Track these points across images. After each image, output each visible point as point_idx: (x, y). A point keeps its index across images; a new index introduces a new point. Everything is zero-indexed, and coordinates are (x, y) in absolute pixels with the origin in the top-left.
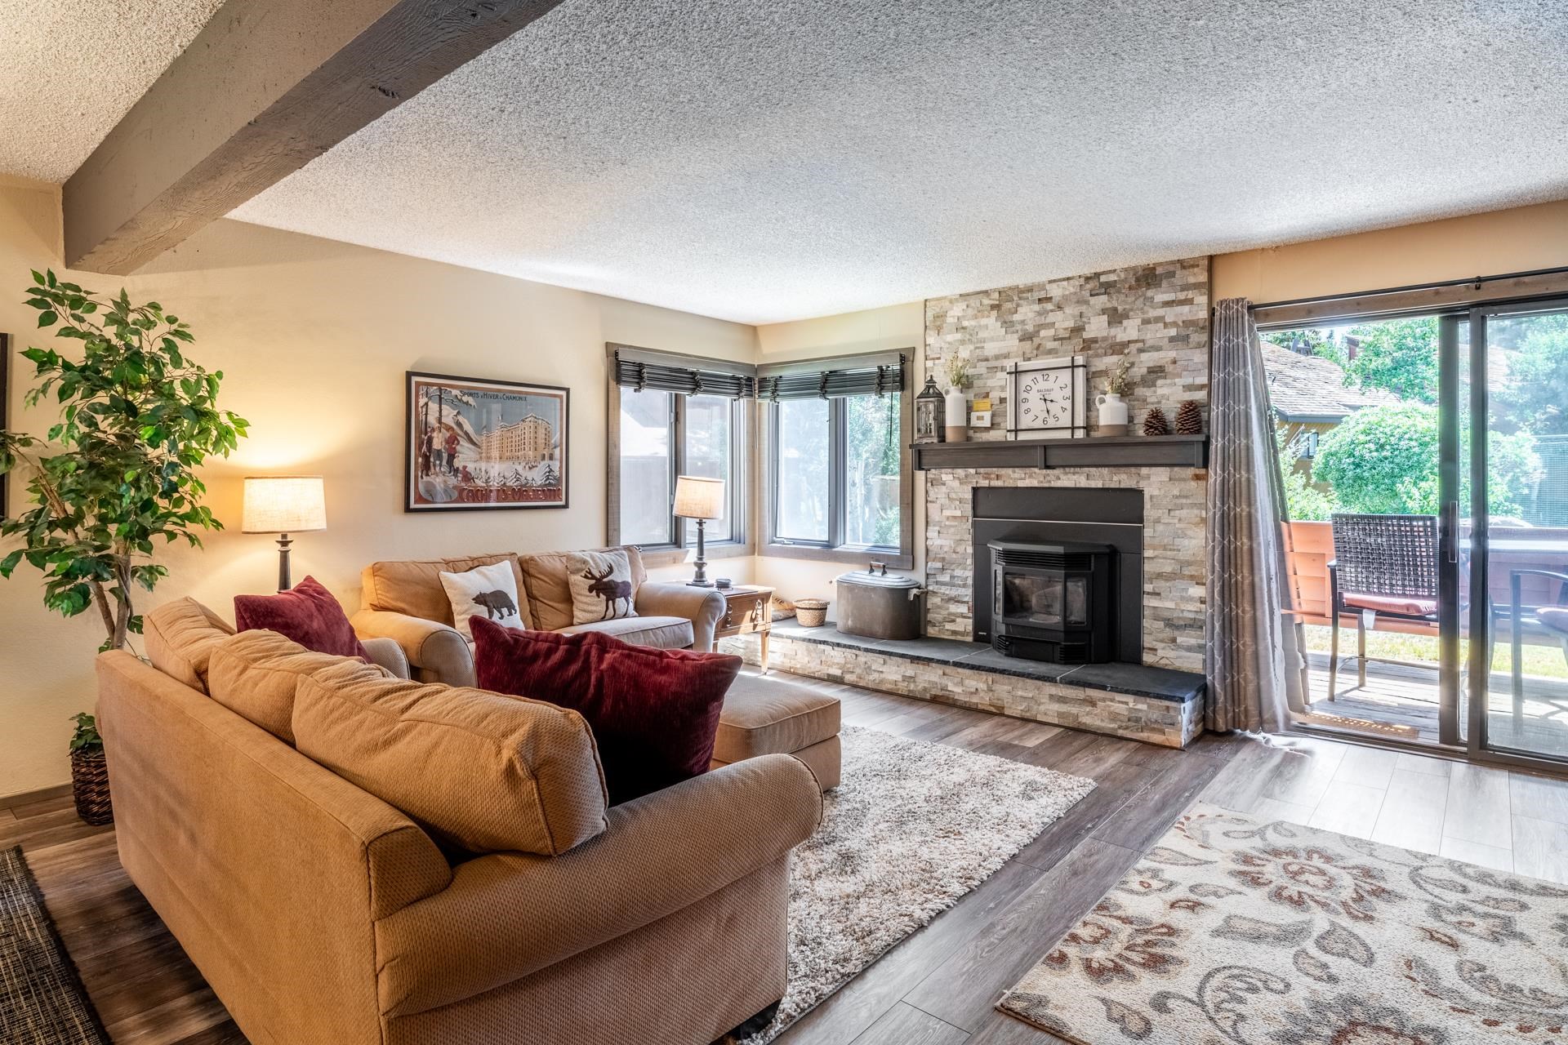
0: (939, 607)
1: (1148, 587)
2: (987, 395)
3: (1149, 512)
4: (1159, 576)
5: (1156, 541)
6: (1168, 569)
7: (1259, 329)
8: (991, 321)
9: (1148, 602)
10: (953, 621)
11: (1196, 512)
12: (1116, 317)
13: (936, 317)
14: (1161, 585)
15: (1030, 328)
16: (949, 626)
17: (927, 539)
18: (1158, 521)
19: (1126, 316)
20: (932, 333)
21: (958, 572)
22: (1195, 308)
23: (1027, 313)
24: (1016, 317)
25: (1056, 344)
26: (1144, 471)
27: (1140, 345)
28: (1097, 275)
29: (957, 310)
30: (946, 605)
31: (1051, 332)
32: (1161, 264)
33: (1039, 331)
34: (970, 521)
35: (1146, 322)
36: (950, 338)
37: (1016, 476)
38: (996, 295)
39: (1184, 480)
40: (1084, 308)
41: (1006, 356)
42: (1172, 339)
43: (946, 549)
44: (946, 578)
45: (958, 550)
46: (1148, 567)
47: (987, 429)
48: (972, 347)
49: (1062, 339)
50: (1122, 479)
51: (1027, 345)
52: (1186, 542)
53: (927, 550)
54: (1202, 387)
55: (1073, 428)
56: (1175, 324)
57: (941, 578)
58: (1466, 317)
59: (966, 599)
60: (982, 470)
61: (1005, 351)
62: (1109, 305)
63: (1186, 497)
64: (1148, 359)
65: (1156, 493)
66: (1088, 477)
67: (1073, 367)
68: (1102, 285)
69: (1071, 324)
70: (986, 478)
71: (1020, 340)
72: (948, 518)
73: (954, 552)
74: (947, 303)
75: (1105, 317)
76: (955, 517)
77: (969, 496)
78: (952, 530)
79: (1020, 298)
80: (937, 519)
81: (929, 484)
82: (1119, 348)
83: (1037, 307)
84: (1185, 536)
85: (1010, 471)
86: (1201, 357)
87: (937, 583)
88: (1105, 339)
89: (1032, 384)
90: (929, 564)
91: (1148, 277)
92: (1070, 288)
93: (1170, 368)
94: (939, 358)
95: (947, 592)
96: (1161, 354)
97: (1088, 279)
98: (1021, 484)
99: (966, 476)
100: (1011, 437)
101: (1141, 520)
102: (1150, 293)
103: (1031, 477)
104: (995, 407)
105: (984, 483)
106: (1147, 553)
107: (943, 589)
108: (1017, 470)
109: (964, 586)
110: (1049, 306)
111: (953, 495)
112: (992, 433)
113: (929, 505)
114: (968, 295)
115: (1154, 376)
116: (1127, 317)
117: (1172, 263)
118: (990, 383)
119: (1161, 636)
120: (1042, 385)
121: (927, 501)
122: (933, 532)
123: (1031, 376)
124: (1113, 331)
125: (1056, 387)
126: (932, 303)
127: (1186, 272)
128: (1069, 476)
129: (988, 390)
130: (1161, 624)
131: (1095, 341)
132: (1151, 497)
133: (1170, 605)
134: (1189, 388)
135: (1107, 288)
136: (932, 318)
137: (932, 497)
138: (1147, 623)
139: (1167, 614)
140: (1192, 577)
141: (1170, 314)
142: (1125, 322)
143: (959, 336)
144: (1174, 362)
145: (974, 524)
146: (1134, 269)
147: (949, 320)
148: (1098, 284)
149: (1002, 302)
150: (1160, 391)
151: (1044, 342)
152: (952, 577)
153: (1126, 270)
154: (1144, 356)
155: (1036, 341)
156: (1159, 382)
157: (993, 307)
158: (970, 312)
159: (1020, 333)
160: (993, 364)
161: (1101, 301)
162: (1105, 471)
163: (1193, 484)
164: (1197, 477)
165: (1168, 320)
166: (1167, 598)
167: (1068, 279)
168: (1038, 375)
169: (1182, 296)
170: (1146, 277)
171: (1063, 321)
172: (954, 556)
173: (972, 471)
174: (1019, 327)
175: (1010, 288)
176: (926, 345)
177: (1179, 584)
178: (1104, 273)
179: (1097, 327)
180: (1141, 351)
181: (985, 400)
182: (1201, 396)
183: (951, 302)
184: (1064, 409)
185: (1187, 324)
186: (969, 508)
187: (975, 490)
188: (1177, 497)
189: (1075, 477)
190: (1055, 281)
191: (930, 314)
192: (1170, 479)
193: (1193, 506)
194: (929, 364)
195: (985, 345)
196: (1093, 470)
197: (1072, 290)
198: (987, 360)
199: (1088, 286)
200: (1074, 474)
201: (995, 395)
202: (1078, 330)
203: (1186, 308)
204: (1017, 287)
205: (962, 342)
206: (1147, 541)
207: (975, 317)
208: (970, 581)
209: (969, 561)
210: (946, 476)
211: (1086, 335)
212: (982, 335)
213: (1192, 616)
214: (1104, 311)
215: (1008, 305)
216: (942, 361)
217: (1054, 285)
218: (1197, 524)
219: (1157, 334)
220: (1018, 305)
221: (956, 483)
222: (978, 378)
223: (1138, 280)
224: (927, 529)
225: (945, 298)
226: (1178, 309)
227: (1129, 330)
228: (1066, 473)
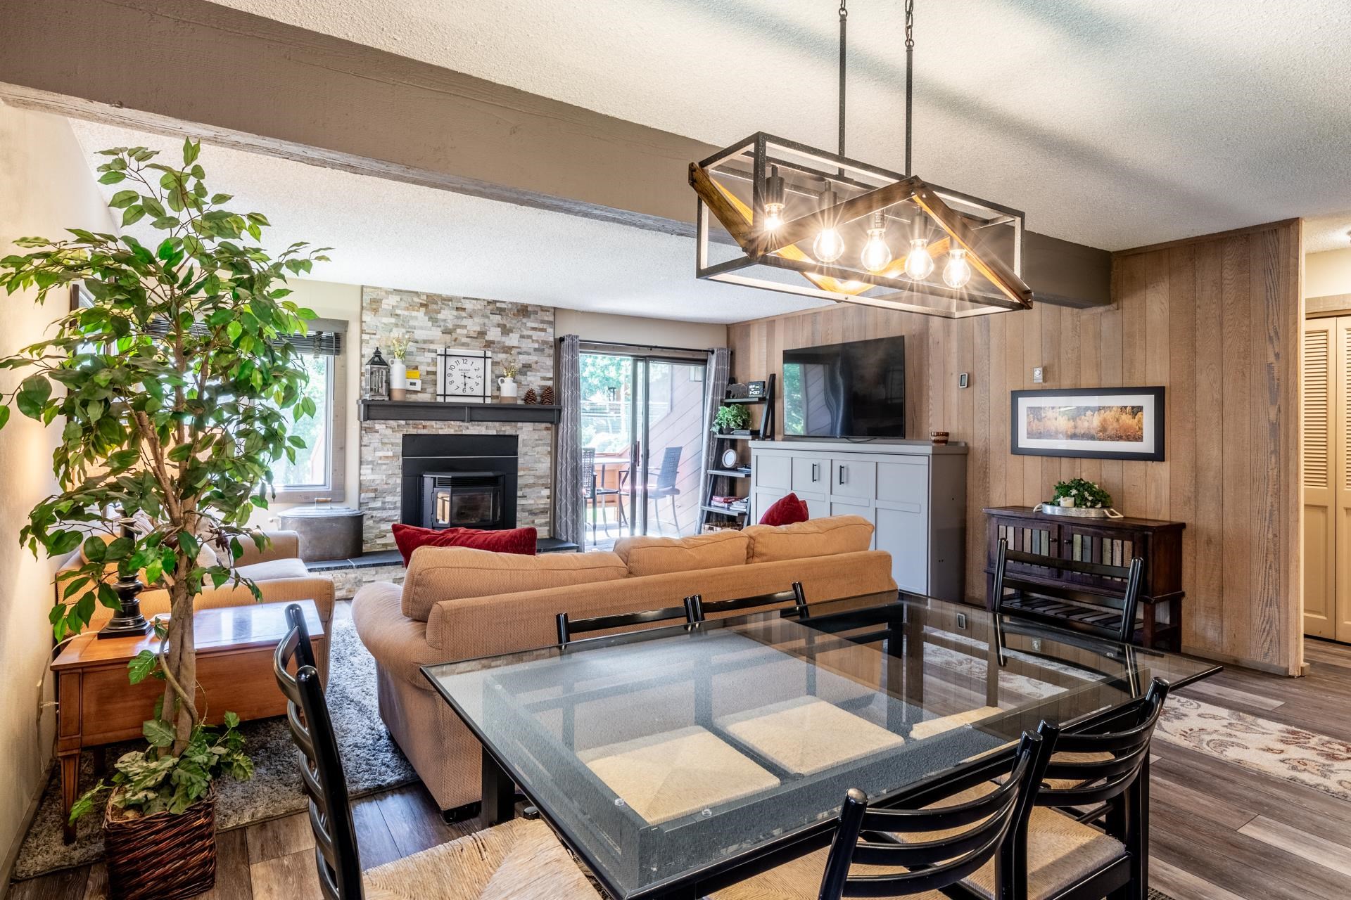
0: (372, 528)
1: (519, 493)
2: (416, 368)
3: (521, 449)
4: (526, 486)
5: (525, 466)
6: (531, 481)
7: (581, 352)
8: (421, 314)
9: (520, 502)
10: (385, 536)
11: (545, 448)
12: (506, 331)
13: (374, 301)
14: (527, 491)
15: (450, 326)
16: (379, 541)
17: (360, 475)
18: (526, 454)
19: (510, 331)
20: (368, 312)
21: (389, 499)
22: (548, 335)
23: (447, 315)
24: (440, 316)
25: (468, 340)
26: (520, 424)
27: (518, 350)
28: (495, 302)
29: (393, 300)
30: (377, 525)
31: (465, 332)
32: (530, 305)
33: (455, 329)
34: (401, 459)
35: (522, 337)
36: (386, 320)
37: (438, 426)
38: (425, 297)
39: (540, 430)
40: (486, 321)
41: (432, 342)
42: (535, 350)
43: (377, 482)
44: (379, 504)
45: (389, 481)
46: (520, 481)
47: (416, 392)
48: (404, 331)
49: (472, 337)
50: (508, 429)
51: (448, 337)
52: (540, 465)
53: (360, 484)
54: (550, 379)
55: (484, 397)
56: (537, 341)
57: (371, 505)
58: (642, 360)
59: (395, 518)
60: (411, 422)
61: (431, 338)
62: (501, 322)
63: (541, 440)
64: (523, 359)
65: (526, 438)
66: (487, 428)
67: (485, 357)
68: (498, 308)
69: (478, 329)
70: (414, 428)
71: (443, 333)
72: (381, 458)
73: (386, 484)
74: (384, 294)
75: (499, 329)
76: (387, 457)
77: (400, 441)
78: (384, 467)
79: (443, 304)
80: (370, 459)
81: (363, 432)
82: (507, 350)
83: (455, 313)
84: (540, 462)
85: (433, 423)
86: (550, 362)
87: (370, 509)
88: (499, 342)
89: (455, 364)
90: (363, 495)
91: (523, 311)
92: (478, 306)
93: (534, 366)
94: (375, 334)
95: (378, 515)
96: (530, 357)
97: (489, 303)
98: (441, 432)
99: (398, 426)
100: (440, 399)
101: (516, 454)
102: (524, 320)
103: (449, 427)
104: (423, 377)
105: (413, 431)
106: (520, 473)
107: (375, 513)
108: (438, 422)
109: (394, 509)
110: (464, 314)
111: (386, 441)
112: (419, 395)
113: (363, 448)
114: (401, 291)
115: (525, 369)
116: (512, 332)
117: (537, 306)
118: (419, 359)
119: (528, 520)
120: (462, 366)
121: (361, 446)
122: (366, 470)
123: (455, 359)
124: (504, 339)
125: (472, 368)
126: (368, 290)
127: (543, 313)
128: (475, 427)
129: (417, 364)
130: (527, 514)
131: (493, 342)
132: (523, 440)
133: (531, 502)
134: (544, 379)
135: (501, 311)
136: (369, 301)
137: (365, 441)
138: (518, 515)
139: (530, 508)
140: (543, 485)
141: (536, 335)
142: (511, 334)
143: (393, 320)
144: (536, 363)
145: (404, 462)
146: (516, 303)
147: (384, 306)
148: (495, 307)
149: (431, 303)
150: (529, 379)
151: (459, 337)
152: (384, 503)
153: (511, 303)
154: (521, 357)
155: (454, 336)
156: (528, 373)
157: (422, 305)
158: (403, 304)
159: (442, 328)
160: (424, 346)
161: (497, 319)
162: (497, 424)
163: (545, 432)
164: (547, 429)
165: (534, 338)
166: (530, 498)
167: (476, 299)
168: (460, 360)
169: (541, 326)
170: (523, 310)
171: (473, 326)
172: (386, 486)
173: (403, 422)
174: (442, 324)
175: (435, 295)
176: (362, 322)
177: (536, 489)
178: (498, 301)
179: (494, 334)
180: (519, 353)
181: (415, 371)
182: (550, 383)
183: (386, 292)
184: (477, 384)
185: (544, 342)
186: (400, 449)
187: (405, 436)
188: (537, 440)
189: (479, 428)
190: (467, 298)
191: (367, 298)
192: (534, 430)
193: (544, 444)
194: (365, 337)
195: (415, 331)
196: (490, 424)
197: (479, 307)
198: (417, 342)
199: (489, 307)
200: (478, 425)
201: (423, 369)
202: (482, 334)
203: (543, 334)
204: (441, 295)
205: (396, 325)
206: (520, 466)
207: (407, 309)
208: (399, 504)
209: (399, 489)
210: (380, 426)
211: (487, 338)
212: (412, 323)
213: (542, 506)
214: (499, 325)
215: (435, 307)
216: (377, 336)
217: (467, 301)
218: (546, 455)
219: (528, 345)
220: (441, 308)
221: (389, 431)
222: (409, 355)
223: (518, 311)
224: (360, 469)
225: (381, 288)
226: (539, 333)
227: (512, 340)
228: (473, 425)
